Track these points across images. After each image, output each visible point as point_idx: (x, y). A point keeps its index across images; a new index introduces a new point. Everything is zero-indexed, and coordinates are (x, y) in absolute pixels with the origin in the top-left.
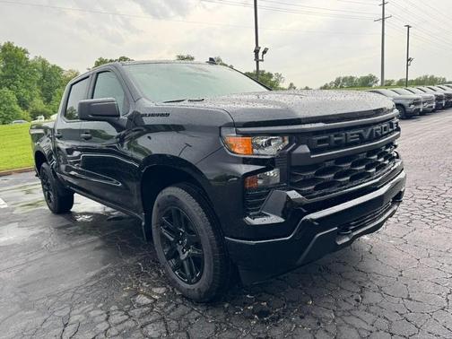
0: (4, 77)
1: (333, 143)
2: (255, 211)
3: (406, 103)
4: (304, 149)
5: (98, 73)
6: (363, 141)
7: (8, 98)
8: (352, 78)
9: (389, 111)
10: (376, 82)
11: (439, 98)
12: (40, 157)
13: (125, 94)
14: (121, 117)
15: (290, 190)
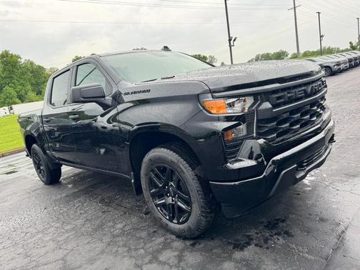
0: (3, 78)
1: (287, 99)
2: (233, 158)
3: (331, 65)
4: (267, 105)
5: (78, 66)
6: (307, 96)
7: (10, 94)
8: (268, 54)
9: (317, 73)
10: (287, 56)
11: (350, 61)
12: (29, 140)
13: (107, 79)
14: (107, 98)
15: (260, 139)
